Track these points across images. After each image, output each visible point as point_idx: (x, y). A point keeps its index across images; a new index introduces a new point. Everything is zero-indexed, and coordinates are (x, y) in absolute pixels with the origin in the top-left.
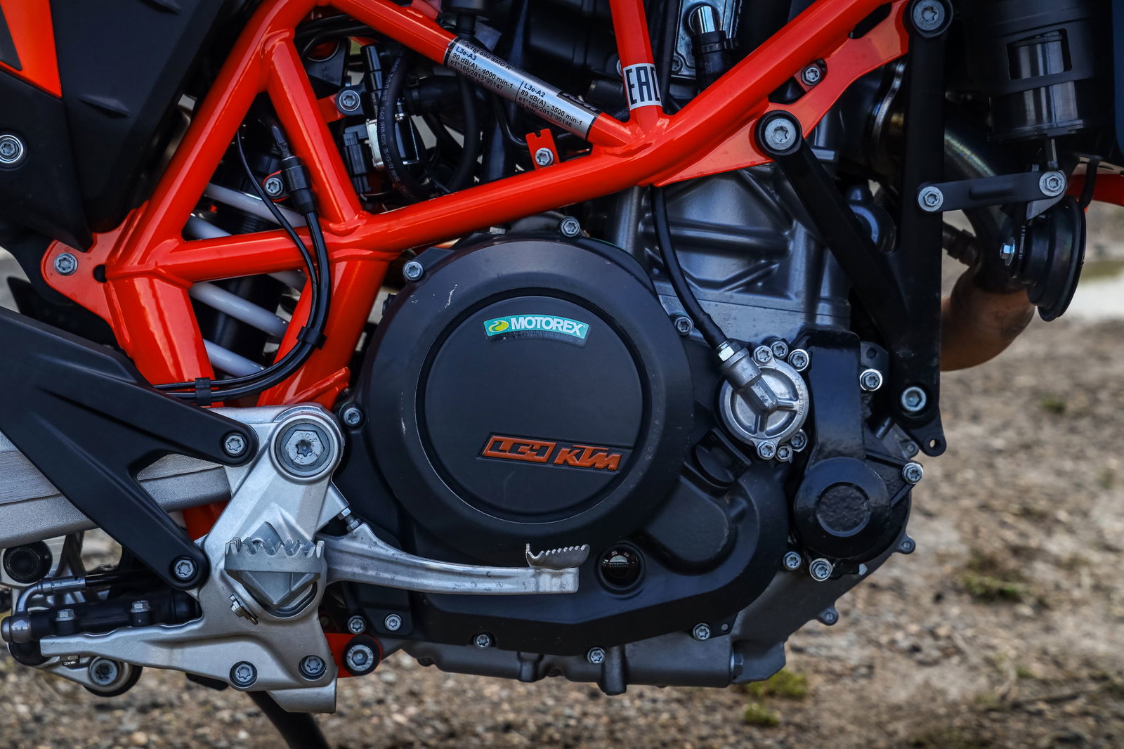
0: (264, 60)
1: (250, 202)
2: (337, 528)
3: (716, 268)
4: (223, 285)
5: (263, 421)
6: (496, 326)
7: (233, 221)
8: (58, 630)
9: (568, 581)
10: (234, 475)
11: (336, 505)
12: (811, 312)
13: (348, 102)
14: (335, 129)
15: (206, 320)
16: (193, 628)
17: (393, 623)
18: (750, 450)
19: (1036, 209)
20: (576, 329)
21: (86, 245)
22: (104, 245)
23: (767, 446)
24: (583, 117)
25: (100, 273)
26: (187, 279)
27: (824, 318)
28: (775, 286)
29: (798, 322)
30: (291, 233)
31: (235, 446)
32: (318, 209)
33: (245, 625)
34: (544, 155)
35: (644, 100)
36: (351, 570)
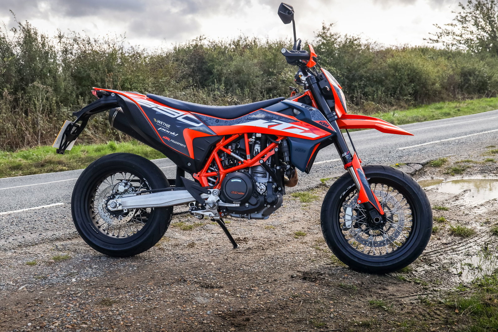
0: (214, 155)
1: (213, 169)
2: (219, 201)
3: (259, 175)
4: (211, 177)
5: (212, 190)
6: (232, 181)
7: (212, 171)
8: (193, 210)
9: (238, 205)
10: (209, 195)
11: (218, 198)
12: (269, 180)
13: (223, 159)
14: (221, 162)
15: (209, 181)
16: (205, 210)
17: (224, 210)
18: (259, 193)
19: (287, 169)
20: (240, 181)
21: (197, 173)
22: (199, 173)
23: (261, 193)
24: (242, 160)
25: (198, 176)
26: (207, 177)
27: (271, 180)
28: (266, 177)
29: (268, 181)
30: (216, 172)
31: (209, 192)
32: (219, 169)
33: (209, 210)
34: (240, 164)
35: (248, 158)
36: (220, 205)
